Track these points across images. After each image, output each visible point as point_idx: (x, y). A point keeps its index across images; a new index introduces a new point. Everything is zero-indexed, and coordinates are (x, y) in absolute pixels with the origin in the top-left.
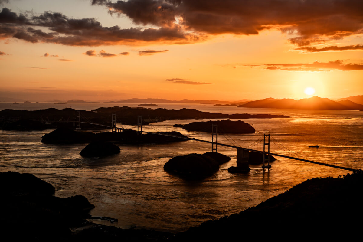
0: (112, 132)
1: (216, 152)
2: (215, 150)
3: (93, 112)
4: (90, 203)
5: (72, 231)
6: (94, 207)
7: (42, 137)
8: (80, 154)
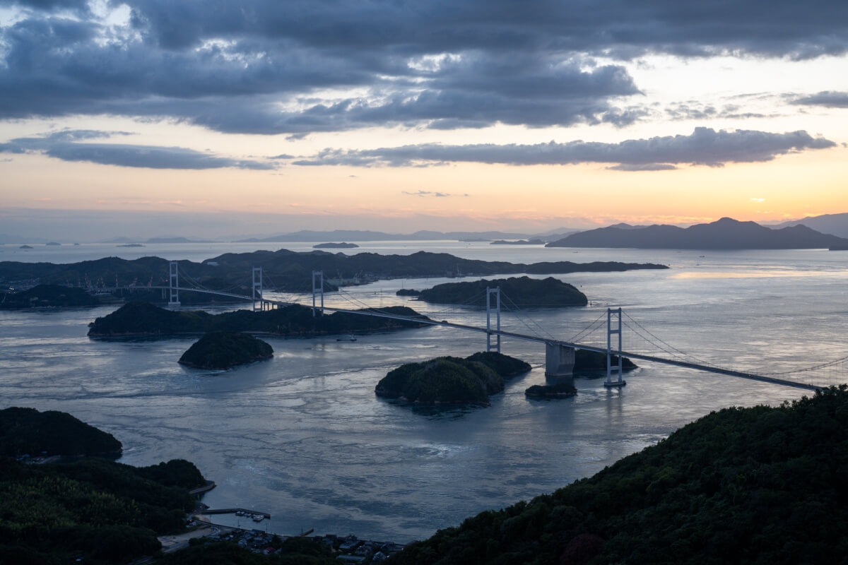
0: (252, 310)
1: (498, 353)
2: (493, 347)
3: (209, 263)
4: (205, 477)
5: (164, 543)
6: (214, 486)
7: (89, 326)
8: (178, 362)
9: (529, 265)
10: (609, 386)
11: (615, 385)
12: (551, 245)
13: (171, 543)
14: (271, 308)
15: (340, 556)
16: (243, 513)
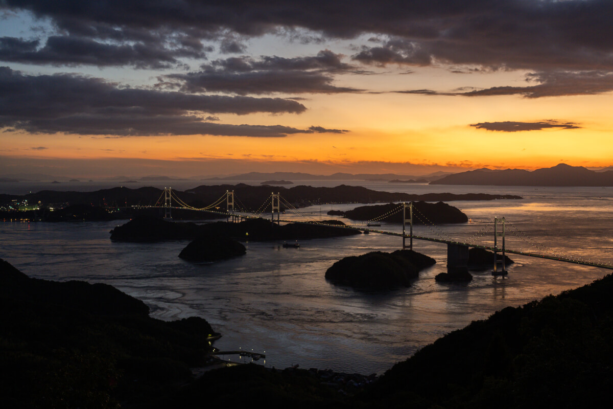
0: (227, 221)
1: (411, 251)
2: (408, 247)
3: (189, 192)
4: (214, 330)
5: (193, 373)
6: (221, 336)
7: (110, 232)
8: (179, 256)
9: (421, 196)
10: (495, 274)
11: (499, 274)
12: (433, 183)
13: (198, 372)
14: (240, 221)
15: (322, 383)
16: (245, 354)
